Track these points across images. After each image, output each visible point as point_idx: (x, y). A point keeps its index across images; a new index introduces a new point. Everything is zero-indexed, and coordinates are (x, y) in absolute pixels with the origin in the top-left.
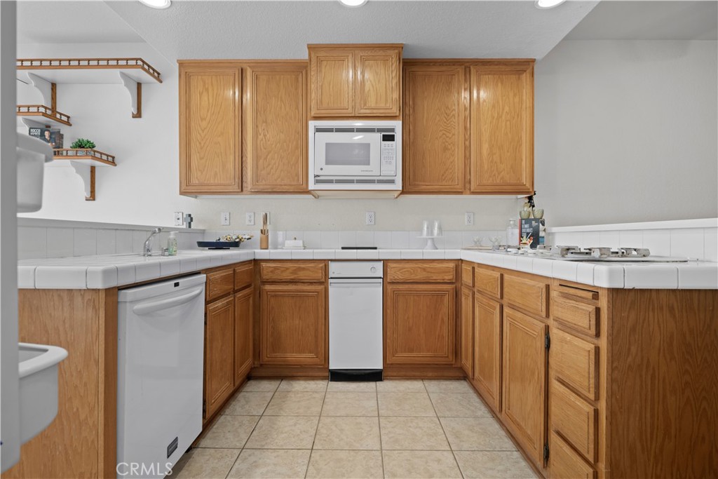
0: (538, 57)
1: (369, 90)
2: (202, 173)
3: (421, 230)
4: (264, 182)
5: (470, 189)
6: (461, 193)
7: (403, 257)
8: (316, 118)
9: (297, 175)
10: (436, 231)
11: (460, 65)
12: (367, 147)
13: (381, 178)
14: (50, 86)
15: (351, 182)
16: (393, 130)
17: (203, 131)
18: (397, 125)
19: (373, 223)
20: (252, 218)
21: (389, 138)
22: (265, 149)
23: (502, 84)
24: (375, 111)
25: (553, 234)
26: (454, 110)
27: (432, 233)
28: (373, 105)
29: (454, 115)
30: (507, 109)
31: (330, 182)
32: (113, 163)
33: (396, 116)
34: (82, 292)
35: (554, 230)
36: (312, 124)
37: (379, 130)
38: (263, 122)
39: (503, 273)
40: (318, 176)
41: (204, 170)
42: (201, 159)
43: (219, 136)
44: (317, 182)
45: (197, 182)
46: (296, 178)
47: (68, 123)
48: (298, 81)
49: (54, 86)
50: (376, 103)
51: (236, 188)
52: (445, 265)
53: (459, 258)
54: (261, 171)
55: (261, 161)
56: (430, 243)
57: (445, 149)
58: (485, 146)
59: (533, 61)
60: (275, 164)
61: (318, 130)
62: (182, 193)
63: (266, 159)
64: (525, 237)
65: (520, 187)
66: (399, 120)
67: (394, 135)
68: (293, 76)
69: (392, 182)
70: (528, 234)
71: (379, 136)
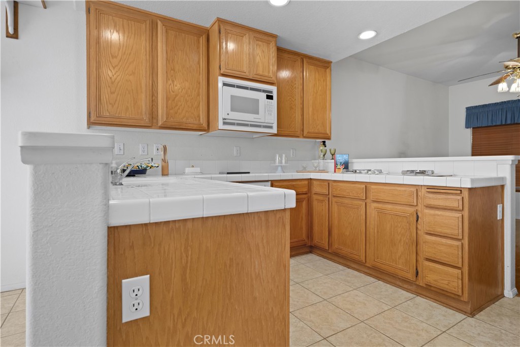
0: (333, 61)
1: (259, 62)
2: (113, 106)
3: (274, 160)
4: (172, 119)
5: (303, 135)
6: (298, 137)
7: (282, 179)
8: (223, 75)
9: (199, 116)
10: (284, 161)
11: (299, 56)
12: (256, 101)
13: (265, 124)
15: (246, 125)
16: (272, 92)
17: (114, 68)
18: (274, 89)
19: (239, 155)
20: (146, 149)
21: (270, 97)
22: (173, 92)
23: (318, 73)
24: (262, 77)
25: (353, 163)
26: (296, 84)
27: (281, 163)
28: (261, 73)
29: (295, 87)
30: (320, 88)
31: (233, 124)
33: (273, 83)
34: (275, 212)
35: (354, 160)
36: (221, 79)
37: (264, 91)
38: (172, 70)
39: (367, 185)
40: (225, 119)
41: (114, 104)
42: (112, 93)
43: (131, 75)
44: (225, 123)
45: (108, 114)
46: (198, 118)
48: (199, 42)
50: (263, 71)
51: (148, 123)
52: (303, 182)
53: (309, 178)
54: (170, 110)
55: (170, 102)
56: (280, 168)
57: (291, 108)
58: (311, 109)
59: (331, 62)
60: (181, 105)
61: (225, 84)
63: (174, 100)
64: (339, 165)
65: (326, 135)
66: (275, 86)
67: (272, 96)
68: (196, 38)
69: (271, 127)
70: (341, 163)
71: (264, 95)
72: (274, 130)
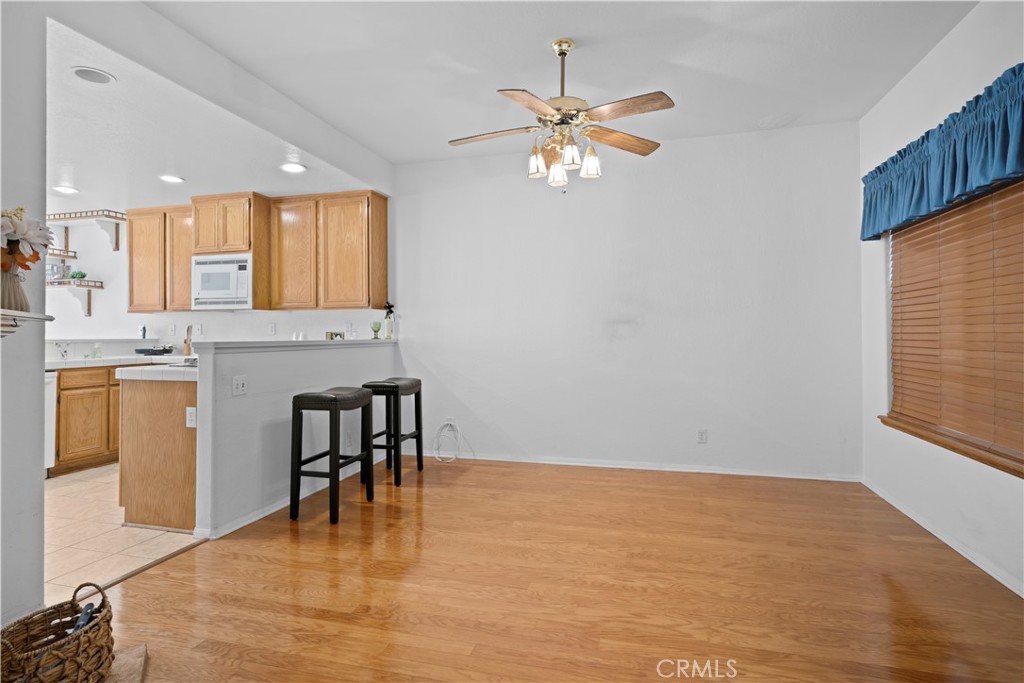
1: (230, 230)
2: (140, 296)
4: (175, 302)
8: (197, 254)
12: (227, 275)
13: (237, 300)
14: (64, 230)
15: (219, 303)
16: (246, 261)
18: (249, 257)
21: (242, 268)
23: (345, 214)
24: (232, 247)
26: (308, 238)
28: (232, 242)
29: (308, 243)
31: (205, 303)
32: (102, 287)
33: (248, 250)
36: (194, 258)
37: (237, 262)
40: (197, 299)
42: (139, 285)
44: (197, 304)
47: (75, 257)
49: (67, 229)
50: (234, 240)
51: (161, 307)
55: (176, 286)
57: (303, 272)
58: (332, 268)
61: (199, 263)
62: (129, 312)
63: (179, 284)
65: (358, 303)
66: (250, 252)
67: (246, 265)
69: (246, 302)
71: (236, 266)
72: (250, 305)
